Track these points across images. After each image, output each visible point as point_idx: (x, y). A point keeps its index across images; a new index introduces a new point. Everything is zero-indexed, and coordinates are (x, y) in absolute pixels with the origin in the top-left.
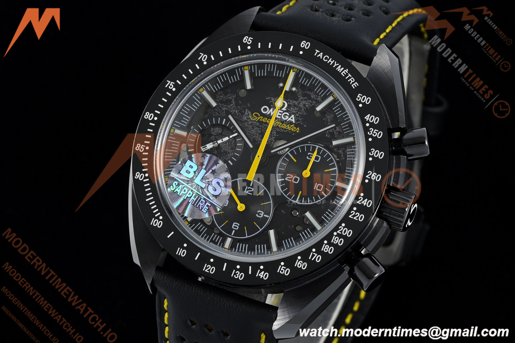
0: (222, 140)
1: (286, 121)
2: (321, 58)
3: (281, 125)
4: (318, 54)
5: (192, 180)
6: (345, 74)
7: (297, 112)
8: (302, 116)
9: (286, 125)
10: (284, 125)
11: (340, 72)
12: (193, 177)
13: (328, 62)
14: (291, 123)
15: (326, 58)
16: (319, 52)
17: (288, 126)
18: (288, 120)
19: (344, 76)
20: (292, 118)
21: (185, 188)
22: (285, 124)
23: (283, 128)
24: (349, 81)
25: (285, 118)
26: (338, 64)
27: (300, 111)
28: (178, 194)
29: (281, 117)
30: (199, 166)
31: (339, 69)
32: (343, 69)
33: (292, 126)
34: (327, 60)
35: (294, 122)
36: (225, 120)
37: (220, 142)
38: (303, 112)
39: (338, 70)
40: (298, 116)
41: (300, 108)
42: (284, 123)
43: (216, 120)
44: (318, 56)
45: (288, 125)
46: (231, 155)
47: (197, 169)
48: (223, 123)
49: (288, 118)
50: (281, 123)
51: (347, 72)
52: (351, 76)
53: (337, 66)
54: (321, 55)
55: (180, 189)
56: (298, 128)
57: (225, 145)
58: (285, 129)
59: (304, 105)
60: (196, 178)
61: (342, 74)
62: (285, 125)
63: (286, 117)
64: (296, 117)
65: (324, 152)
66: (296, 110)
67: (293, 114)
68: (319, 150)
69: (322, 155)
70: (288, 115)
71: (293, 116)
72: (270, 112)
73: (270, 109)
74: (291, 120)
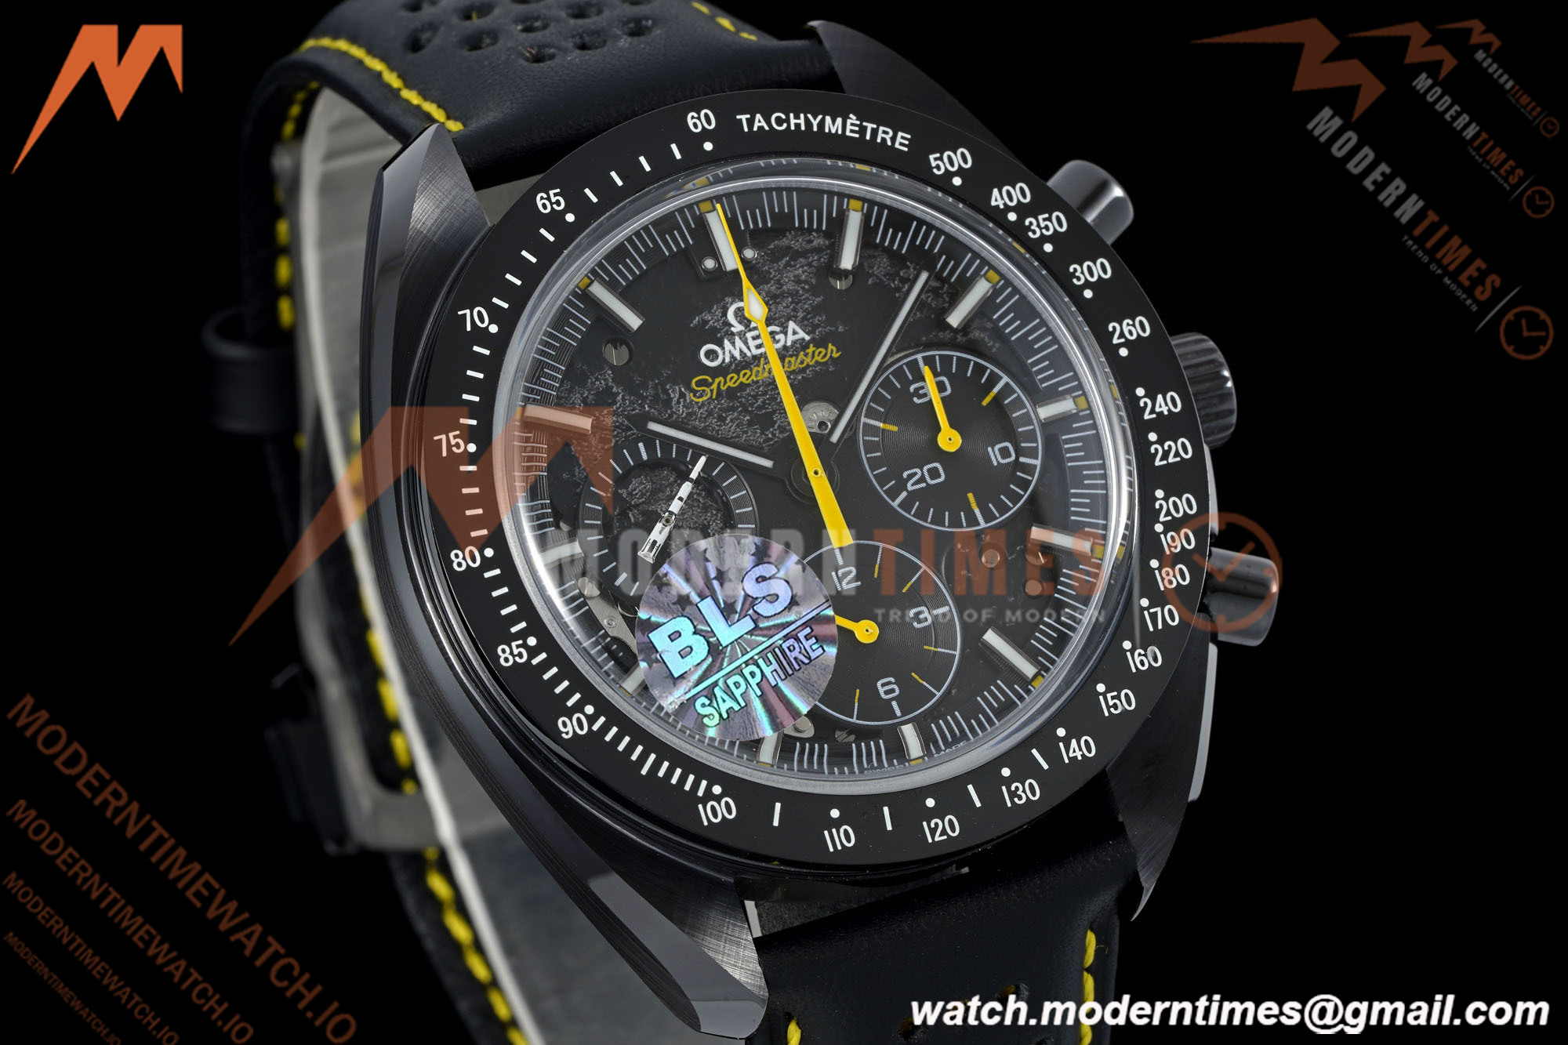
0: (680, 499)
1: (785, 347)
2: (767, 128)
4: (751, 122)
5: (715, 650)
6: (857, 129)
7: (794, 310)
8: (816, 310)
9: (794, 358)
10: (790, 362)
11: (840, 132)
12: (708, 642)
13: (793, 128)
14: (802, 346)
15: (779, 121)
16: (748, 116)
17: (800, 357)
18: (789, 344)
19: (857, 136)
20: (795, 333)
21: (730, 682)
22: (791, 356)
23: (794, 372)
24: (879, 140)
25: (778, 341)
26: (821, 116)
27: (800, 301)
28: (737, 708)
30: (683, 610)
31: (833, 126)
33: (810, 351)
34: (785, 125)
35: (807, 338)
36: (641, 444)
38: (807, 299)
39: (833, 131)
40: (804, 318)
41: (793, 294)
42: (785, 356)
43: (621, 460)
44: (755, 129)
45: (798, 354)
47: (689, 621)
48: (644, 456)
49: (786, 338)
51: (858, 122)
52: (875, 126)
53: (822, 124)
54: (759, 122)
55: (726, 697)
56: (830, 347)
58: (803, 370)
59: (798, 281)
60: (715, 635)
61: (849, 133)
63: (777, 337)
64: (802, 324)
65: (947, 360)
66: (788, 307)
67: (787, 321)
68: (929, 361)
69: (946, 371)
70: (777, 329)
71: (792, 325)
72: (727, 353)
73: (721, 345)
74: (796, 337)
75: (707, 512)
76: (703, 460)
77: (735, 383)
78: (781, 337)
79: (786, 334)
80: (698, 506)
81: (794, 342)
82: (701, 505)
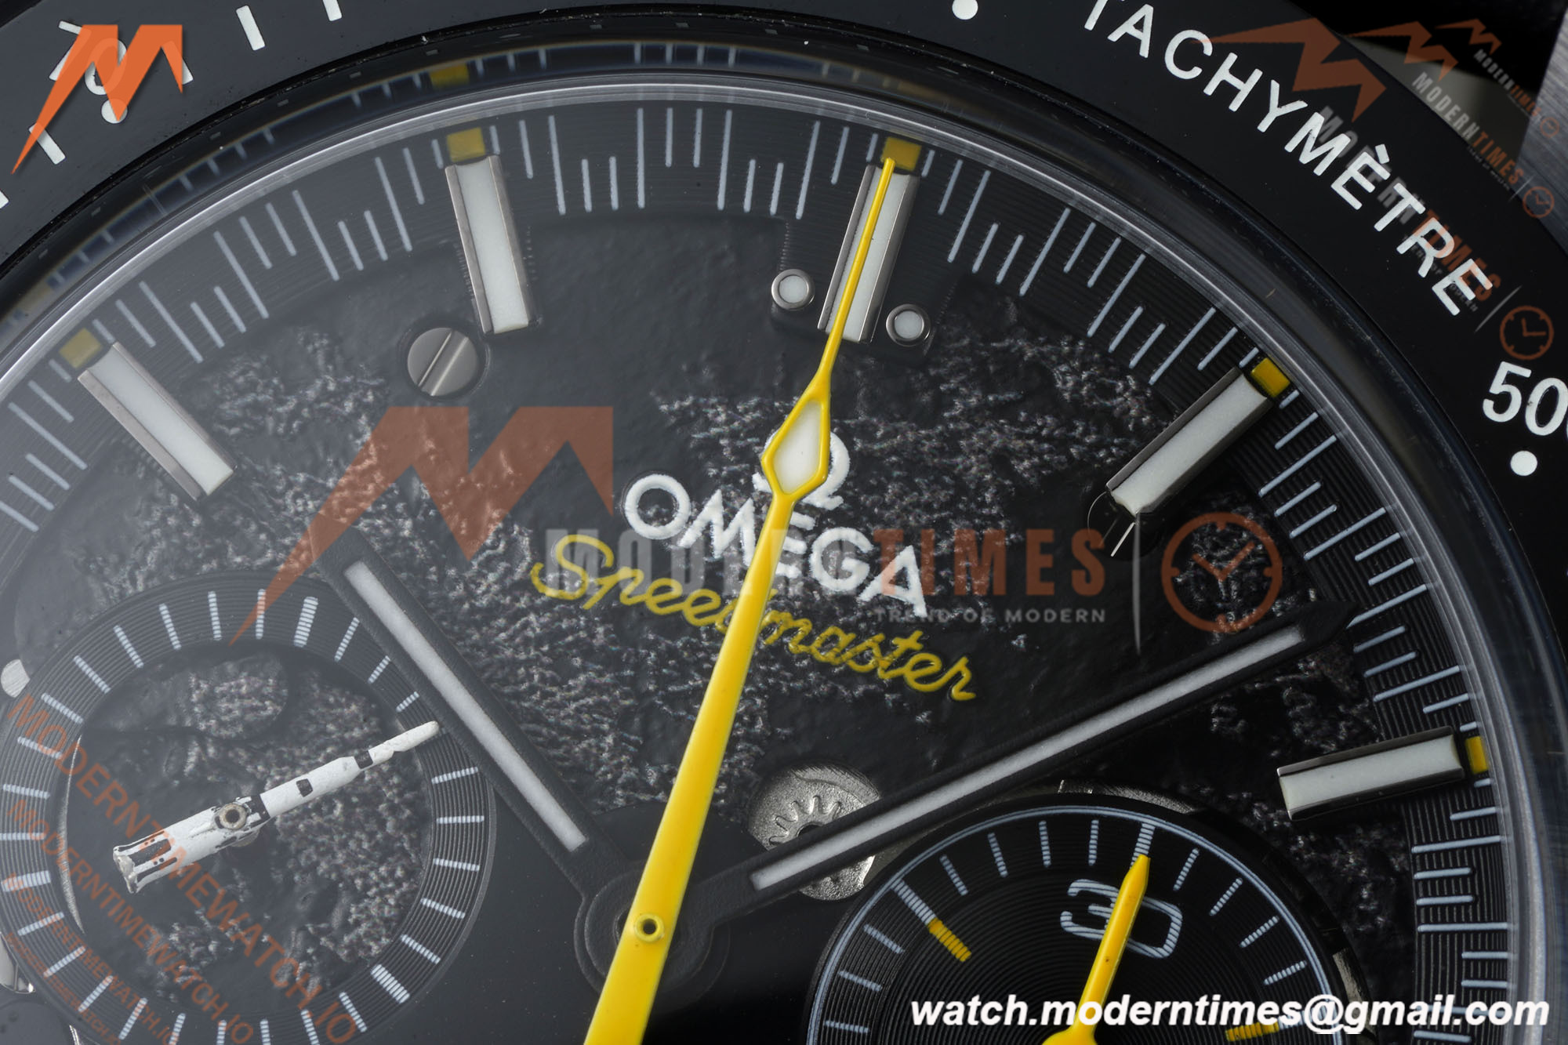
0: (305, 788)
1: (846, 601)
2: (1144, 51)
3: (808, 640)
4: (1115, 15)
6: (1370, 188)
9: (851, 636)
10: (834, 638)
11: (1319, 171)
13: (1212, 90)
14: (894, 621)
15: (1188, 55)
17: (868, 643)
18: (866, 596)
19: (1357, 204)
20: (899, 580)
22: (846, 629)
23: (824, 668)
24: (1403, 248)
26: (1301, 105)
27: (970, 515)
29: (806, 568)
32: (1342, 143)
33: (902, 644)
34: (1196, 73)
36: (310, 605)
37: (280, 797)
39: (1306, 158)
41: (966, 489)
42: (829, 618)
43: (237, 610)
44: (1114, 37)
45: (868, 635)
46: (374, 911)
48: (302, 636)
49: (869, 579)
50: (804, 626)
51: (1385, 175)
52: (1420, 209)
53: (1290, 124)
54: (1138, 27)
56: (961, 665)
57: (316, 820)
59: (1001, 461)
61: (1338, 186)
62: (844, 639)
64: (937, 570)
65: (1213, 874)
66: (928, 508)
67: (906, 541)
68: (1165, 852)
69: (1193, 901)
70: (865, 546)
71: (906, 557)
72: (699, 524)
73: (698, 499)
74: (898, 592)
75: (381, 862)
76: (426, 730)
77: (661, 605)
78: (856, 569)
79: (876, 569)
80: (371, 835)
81: (880, 601)
82: (379, 836)
